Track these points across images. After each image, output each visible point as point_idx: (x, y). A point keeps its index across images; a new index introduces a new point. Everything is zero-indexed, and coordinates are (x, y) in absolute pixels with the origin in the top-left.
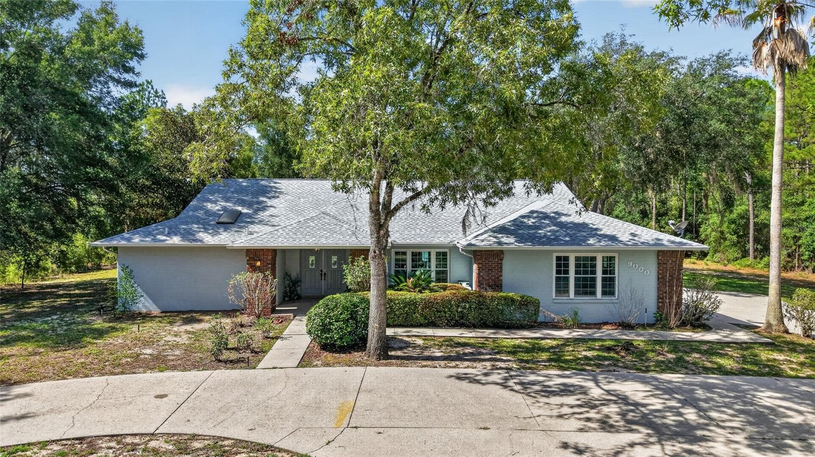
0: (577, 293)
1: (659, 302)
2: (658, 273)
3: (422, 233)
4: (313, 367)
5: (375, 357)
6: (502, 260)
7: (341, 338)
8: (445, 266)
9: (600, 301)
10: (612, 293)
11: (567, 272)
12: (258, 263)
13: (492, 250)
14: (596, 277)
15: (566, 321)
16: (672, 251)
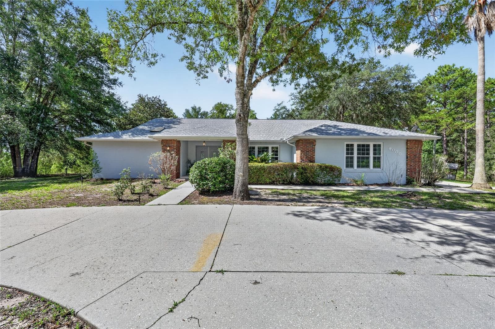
0: (358, 166)
1: (407, 172)
2: (407, 154)
4: (191, 204)
5: (240, 198)
6: (315, 145)
7: (214, 186)
8: (277, 155)
9: (372, 171)
10: (379, 166)
11: (352, 154)
12: (168, 148)
13: (309, 140)
14: (369, 157)
15: (356, 182)
16: (416, 140)
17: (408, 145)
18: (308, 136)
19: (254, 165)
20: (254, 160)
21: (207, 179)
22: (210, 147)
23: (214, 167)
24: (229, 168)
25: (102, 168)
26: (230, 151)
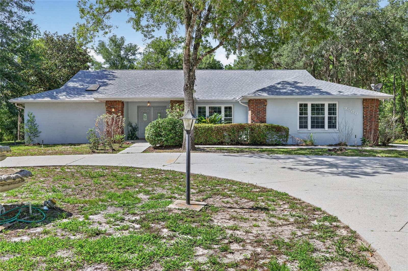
0: (312, 127)
1: (364, 132)
2: (363, 113)
3: (215, 95)
4: (151, 153)
6: (266, 106)
7: (167, 141)
8: (231, 116)
9: (326, 132)
10: (334, 127)
11: (306, 114)
12: (113, 110)
13: (260, 100)
14: (324, 117)
15: (305, 142)
16: (372, 99)
17: (364, 104)
18: (258, 96)
19: (202, 126)
20: (202, 121)
21: (161, 136)
22: (153, 107)
23: (166, 126)
24: (179, 127)
25: (40, 132)
26: (178, 113)
